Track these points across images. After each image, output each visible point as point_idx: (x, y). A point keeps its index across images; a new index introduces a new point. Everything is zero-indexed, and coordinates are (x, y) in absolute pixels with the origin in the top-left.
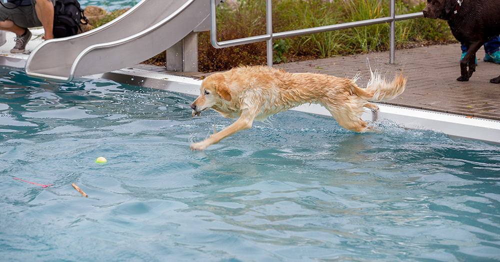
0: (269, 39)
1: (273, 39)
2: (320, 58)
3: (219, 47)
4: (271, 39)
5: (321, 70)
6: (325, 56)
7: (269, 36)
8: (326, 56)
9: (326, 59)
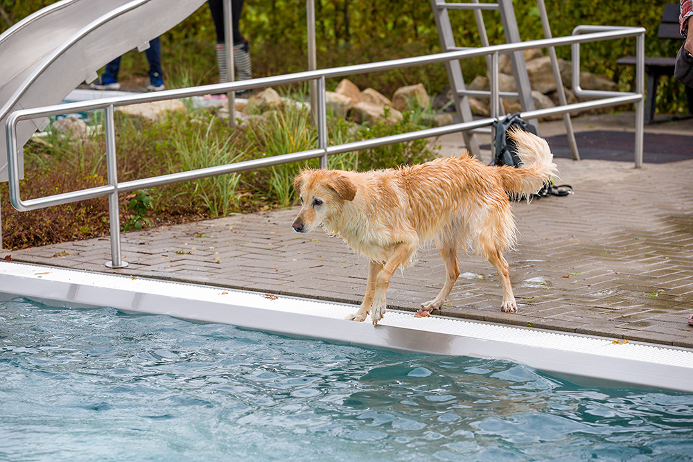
0: (111, 192)
1: (119, 193)
2: (210, 218)
3: (25, 210)
4: (116, 192)
5: (206, 239)
6: (217, 214)
7: (112, 188)
8: (221, 214)
9: (220, 219)
